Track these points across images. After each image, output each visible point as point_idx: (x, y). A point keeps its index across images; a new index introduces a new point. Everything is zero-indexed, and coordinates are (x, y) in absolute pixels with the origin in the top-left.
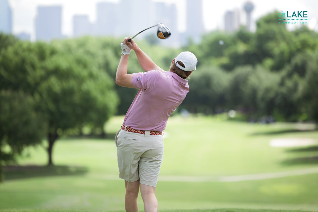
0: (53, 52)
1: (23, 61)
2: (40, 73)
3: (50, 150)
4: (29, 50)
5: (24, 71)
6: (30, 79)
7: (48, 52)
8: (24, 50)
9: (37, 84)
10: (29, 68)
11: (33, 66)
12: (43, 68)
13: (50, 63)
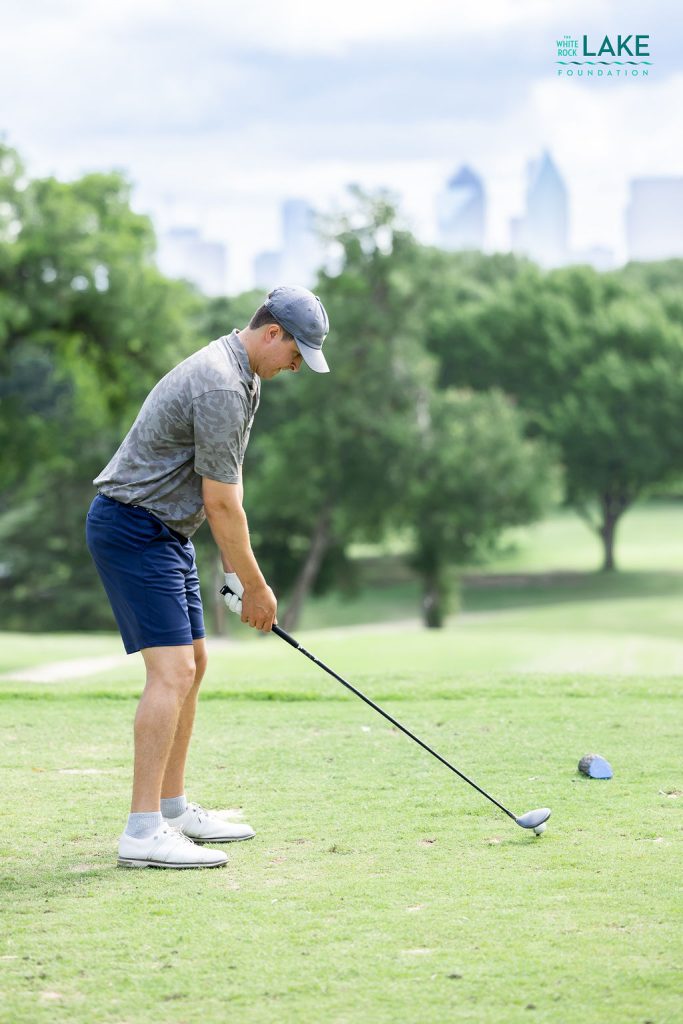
0: (612, 294)
1: (539, 316)
2: (581, 342)
3: (607, 534)
4: (554, 289)
5: (543, 341)
6: (556, 360)
7: (597, 294)
8: (538, 289)
9: (574, 370)
10: (553, 333)
11: (563, 327)
12: (586, 331)
13: (606, 319)
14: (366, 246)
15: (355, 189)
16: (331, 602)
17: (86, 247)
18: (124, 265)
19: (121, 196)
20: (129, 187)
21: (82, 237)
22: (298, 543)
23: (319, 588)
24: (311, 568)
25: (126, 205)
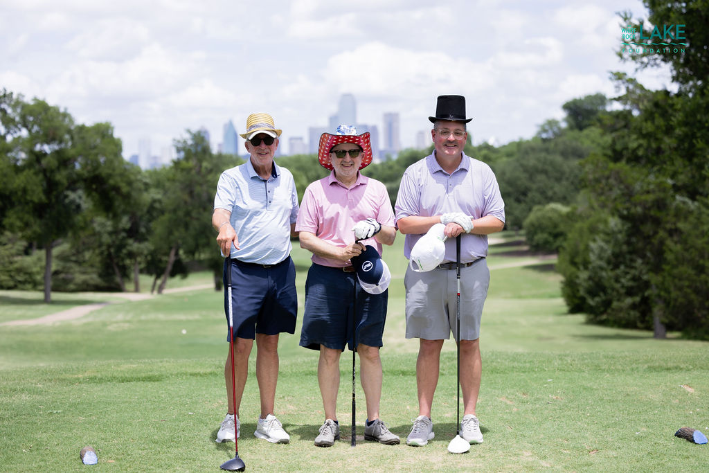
14: (193, 150)
15: (189, 131)
16: (177, 279)
17: (95, 151)
18: (111, 157)
19: (110, 132)
20: (112, 128)
21: (95, 147)
22: (165, 258)
23: (173, 275)
24: (169, 268)
25: (112, 135)
